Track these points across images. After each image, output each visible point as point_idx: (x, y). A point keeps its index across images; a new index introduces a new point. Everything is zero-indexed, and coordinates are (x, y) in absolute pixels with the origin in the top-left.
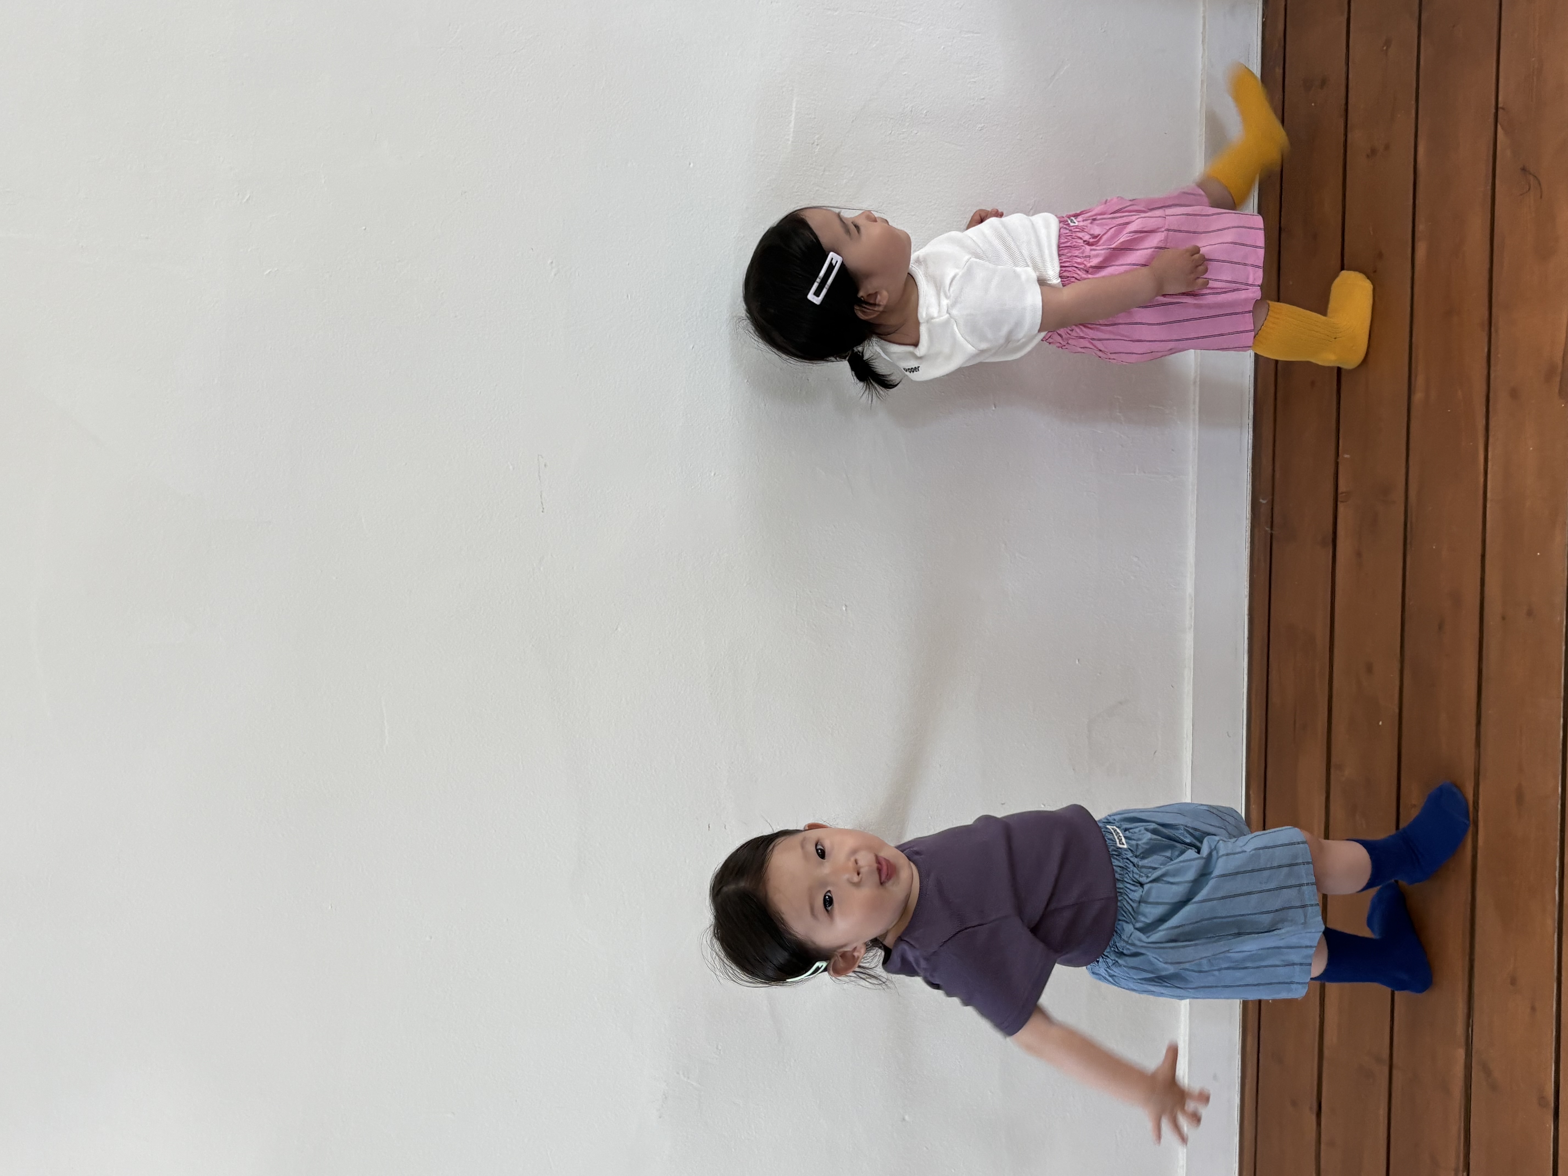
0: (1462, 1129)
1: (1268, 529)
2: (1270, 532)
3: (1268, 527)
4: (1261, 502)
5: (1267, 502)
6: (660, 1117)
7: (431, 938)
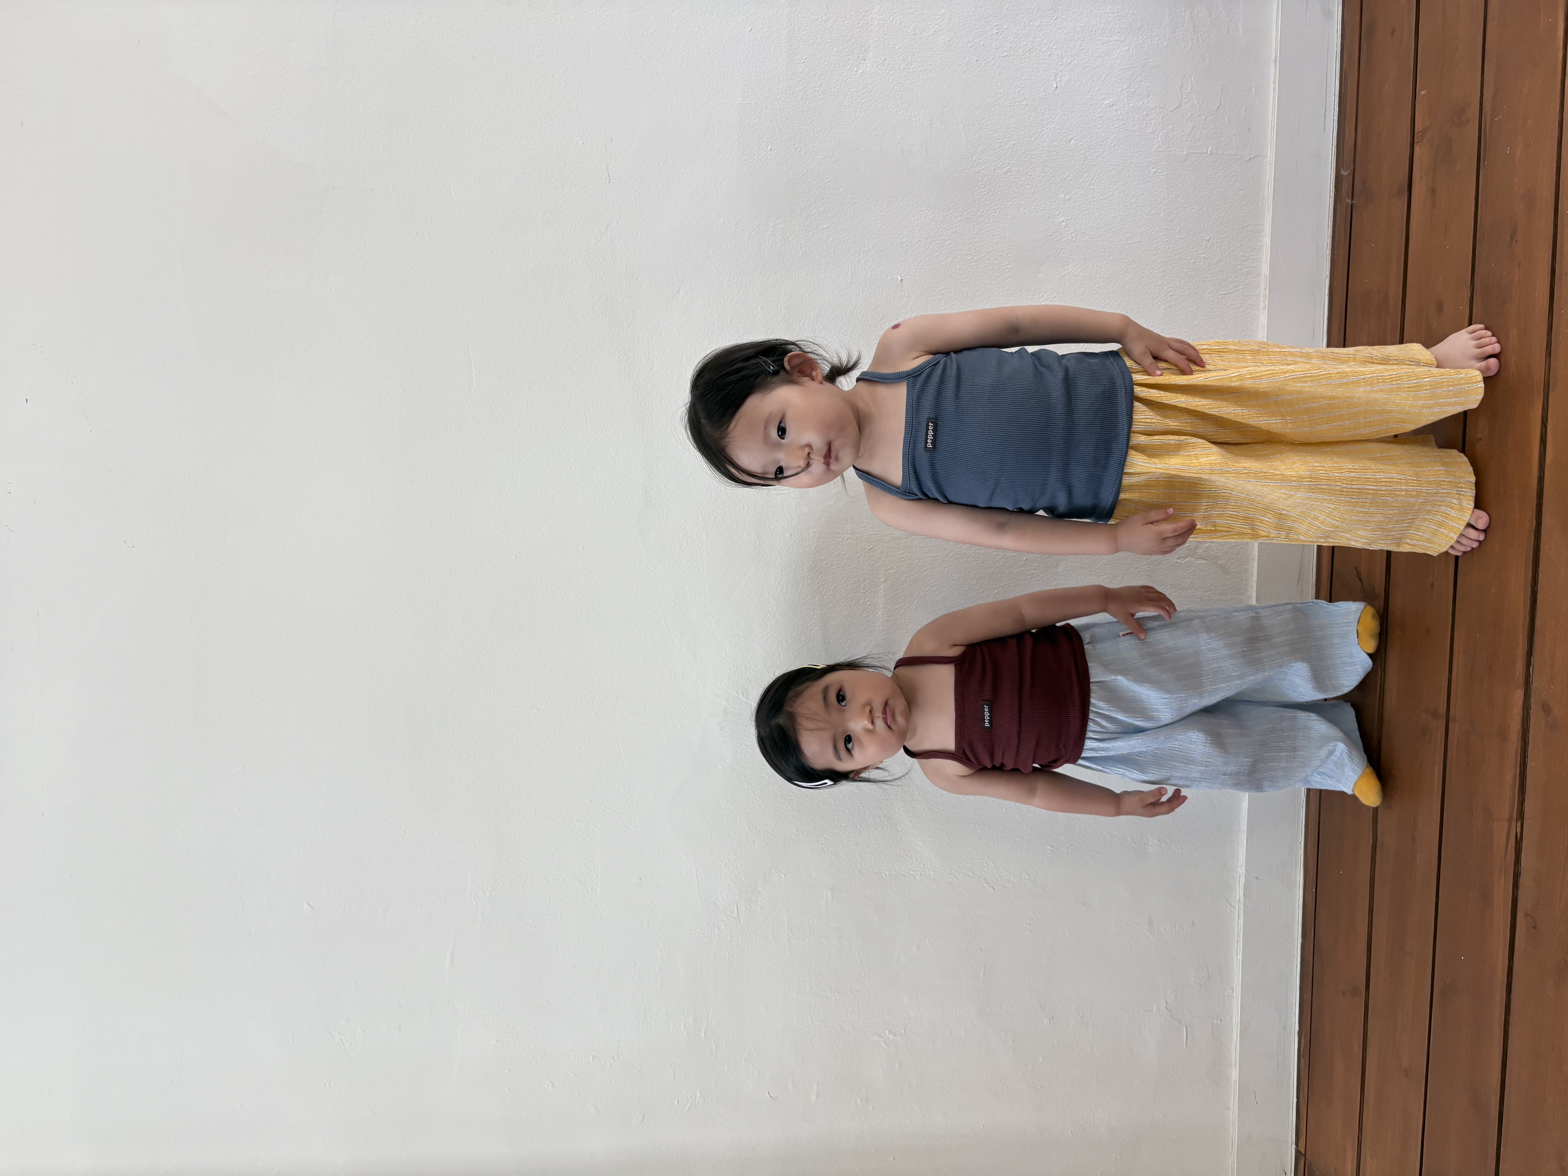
0: (1518, 776)
1: (1349, 201)
2: (1350, 202)
3: (1348, 199)
4: (1343, 175)
5: (1348, 174)
6: (721, 730)
7: (516, 557)
